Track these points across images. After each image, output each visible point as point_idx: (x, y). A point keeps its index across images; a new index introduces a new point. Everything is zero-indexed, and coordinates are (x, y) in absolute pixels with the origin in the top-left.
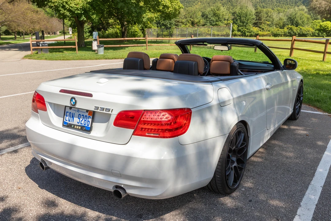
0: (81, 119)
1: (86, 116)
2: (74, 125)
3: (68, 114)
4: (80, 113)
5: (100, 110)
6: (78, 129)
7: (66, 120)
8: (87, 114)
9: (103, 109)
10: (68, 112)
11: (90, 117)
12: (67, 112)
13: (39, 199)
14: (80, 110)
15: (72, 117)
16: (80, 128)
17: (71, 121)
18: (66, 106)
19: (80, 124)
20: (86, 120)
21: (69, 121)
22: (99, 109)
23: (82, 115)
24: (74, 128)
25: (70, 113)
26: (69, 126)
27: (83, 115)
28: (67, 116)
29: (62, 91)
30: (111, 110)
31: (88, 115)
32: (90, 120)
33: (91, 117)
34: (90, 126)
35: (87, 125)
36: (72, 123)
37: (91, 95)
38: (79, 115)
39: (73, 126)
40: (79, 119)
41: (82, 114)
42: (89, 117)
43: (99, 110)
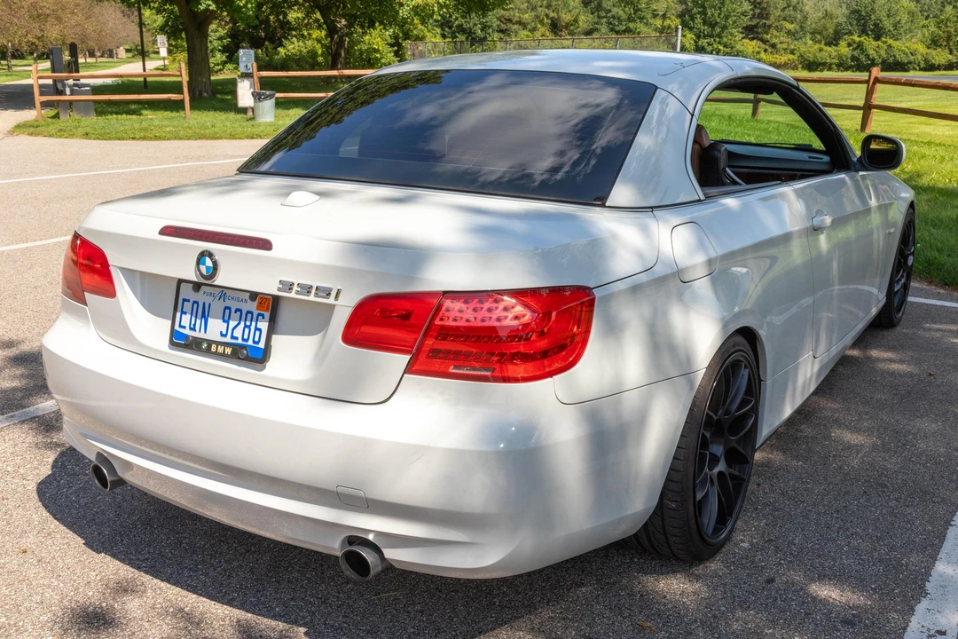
0: (232, 324)
1: (248, 312)
2: (210, 343)
3: (188, 306)
4: (228, 303)
5: (297, 293)
6: (223, 356)
7: (180, 326)
8: (252, 306)
9: (307, 289)
10: (188, 301)
11: (263, 316)
12: (184, 300)
13: (92, 585)
14: (229, 293)
15: (203, 315)
16: (228, 351)
17: (197, 328)
18: (180, 281)
19: (228, 339)
20: (249, 327)
21: (193, 329)
22: (295, 288)
23: (237, 310)
24: (208, 352)
25: (194, 302)
26: (193, 345)
27: (241, 311)
28: (185, 313)
29: (168, 231)
30: (333, 294)
31: (257, 309)
32: (264, 326)
33: (267, 315)
34: (262, 345)
35: (254, 342)
36: (201, 335)
37: (265, 245)
38: (226, 308)
39: (205, 346)
40: (224, 321)
41: (234, 305)
42: (259, 315)
43: (294, 291)
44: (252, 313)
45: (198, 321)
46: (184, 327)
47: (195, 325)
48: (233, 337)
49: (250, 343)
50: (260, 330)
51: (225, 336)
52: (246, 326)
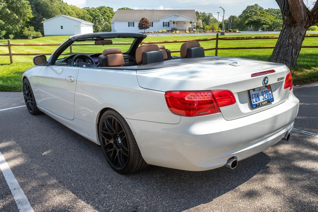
0: (264, 95)
3: (253, 96)
6: (265, 105)
8: (267, 89)
10: (253, 95)
11: (269, 90)
12: (252, 95)
14: (261, 88)
15: (258, 97)
16: (266, 102)
17: (257, 101)
18: (249, 91)
19: (265, 100)
20: (268, 94)
21: (256, 102)
25: (255, 94)
26: (257, 106)
27: (265, 91)
28: (254, 98)
32: (270, 92)
33: (270, 89)
34: (272, 97)
35: (270, 97)
36: (259, 102)
39: (261, 104)
40: (263, 96)
41: (263, 91)
44: (267, 91)
45: (257, 99)
46: (255, 102)
47: (257, 100)
48: (266, 99)
49: (270, 98)
50: (270, 94)
51: (264, 99)
52: (267, 94)
